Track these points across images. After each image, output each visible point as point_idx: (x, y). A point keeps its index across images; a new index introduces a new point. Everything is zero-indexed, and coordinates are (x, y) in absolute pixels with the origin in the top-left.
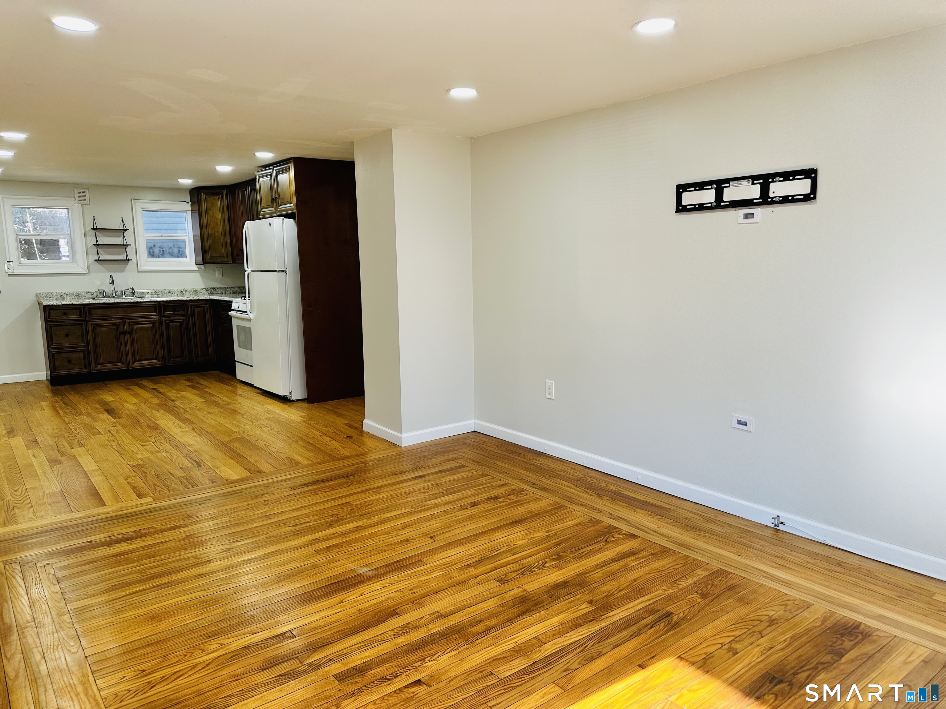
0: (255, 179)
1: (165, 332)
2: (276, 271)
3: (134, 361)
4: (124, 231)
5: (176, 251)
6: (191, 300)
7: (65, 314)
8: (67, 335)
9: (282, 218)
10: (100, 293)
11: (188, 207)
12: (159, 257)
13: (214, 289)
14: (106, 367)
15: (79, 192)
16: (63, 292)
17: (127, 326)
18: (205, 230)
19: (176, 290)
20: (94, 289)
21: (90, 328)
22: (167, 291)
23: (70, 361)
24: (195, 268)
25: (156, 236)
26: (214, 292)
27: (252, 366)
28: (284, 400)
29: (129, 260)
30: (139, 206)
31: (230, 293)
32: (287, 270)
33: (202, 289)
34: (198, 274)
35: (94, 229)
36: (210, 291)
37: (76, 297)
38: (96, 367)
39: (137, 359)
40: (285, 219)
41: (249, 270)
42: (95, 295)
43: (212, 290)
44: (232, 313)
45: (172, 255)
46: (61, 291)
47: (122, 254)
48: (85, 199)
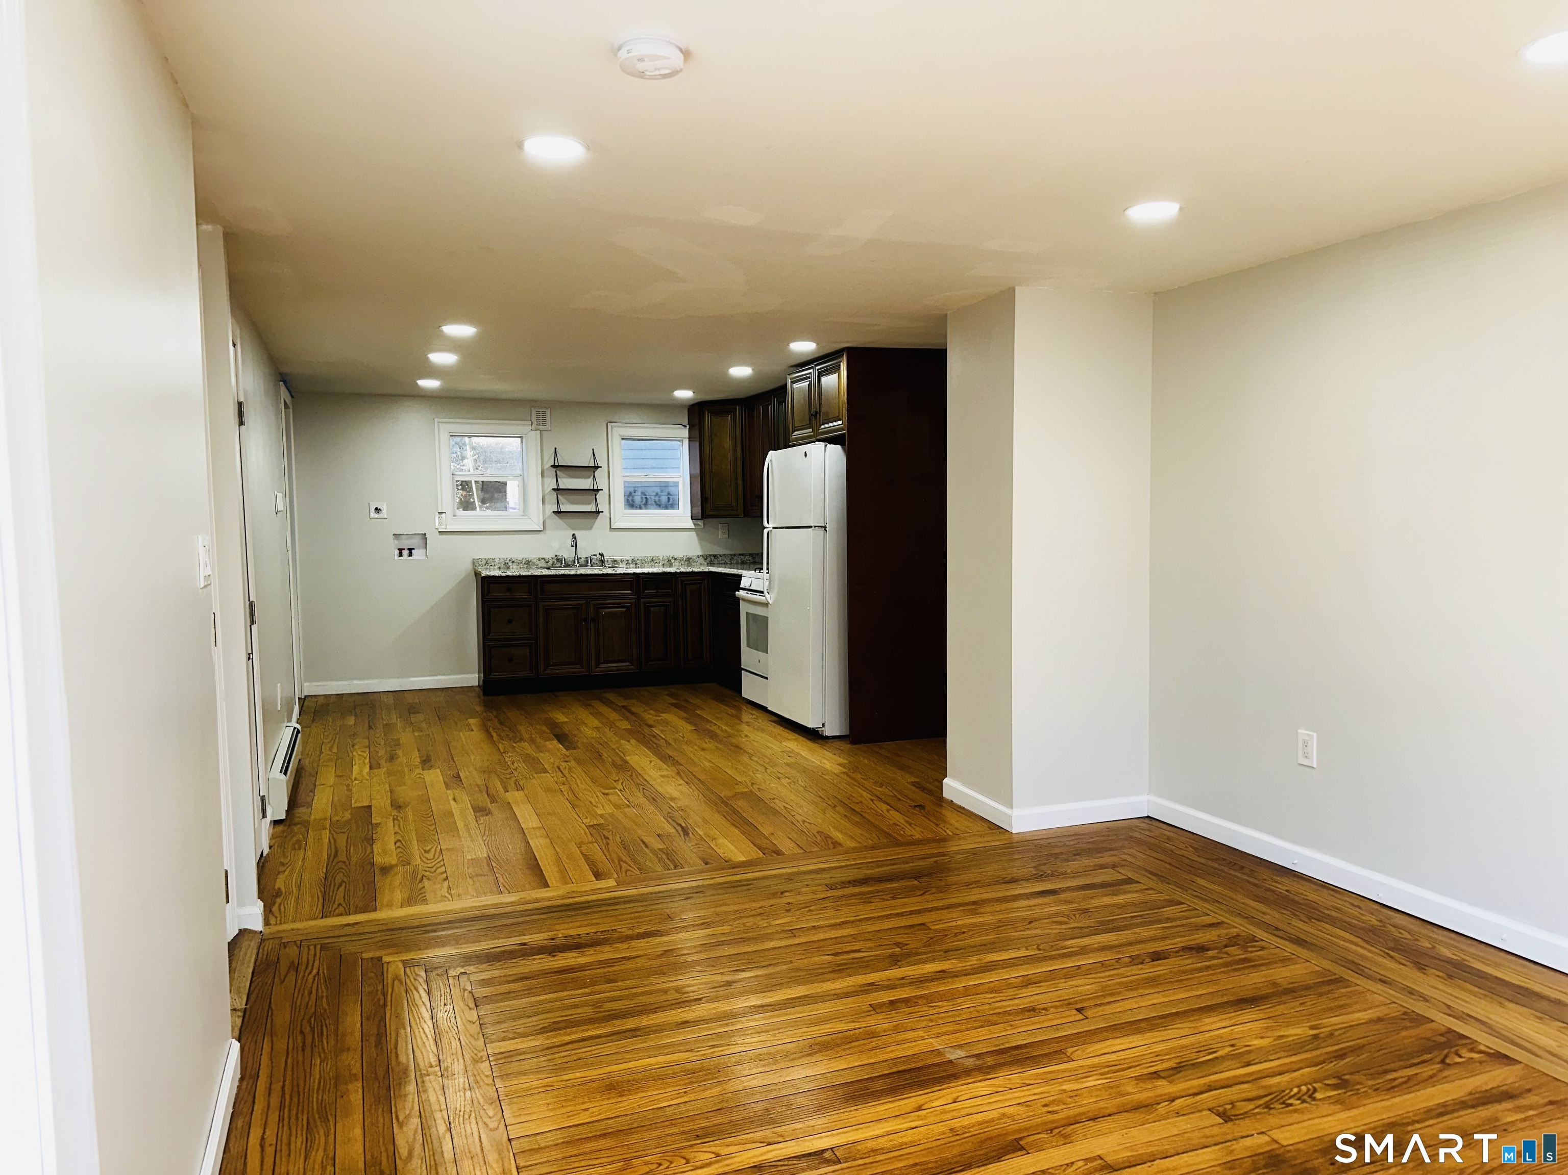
0: (785, 386)
1: (643, 621)
2: (810, 527)
3: (598, 663)
4: (593, 469)
5: (664, 499)
6: (681, 573)
7: (509, 590)
8: (510, 621)
9: (824, 443)
10: (557, 560)
11: (685, 433)
12: (640, 508)
13: (715, 556)
14: (558, 671)
15: (538, 412)
16: (509, 556)
17: (592, 609)
18: (707, 467)
19: (661, 558)
20: (549, 555)
21: (541, 612)
22: (649, 559)
23: (511, 660)
24: (690, 524)
25: (639, 477)
26: (716, 562)
27: (767, 678)
28: (813, 735)
29: (599, 512)
30: (617, 432)
31: (737, 563)
32: (827, 526)
33: (698, 557)
34: (694, 534)
35: (554, 466)
36: (709, 559)
37: (525, 566)
38: (545, 670)
39: (602, 661)
40: (829, 445)
41: (771, 525)
42: (551, 562)
43: (711, 559)
44: (741, 593)
45: (659, 505)
46: (505, 557)
47: (590, 504)
48: (544, 424)
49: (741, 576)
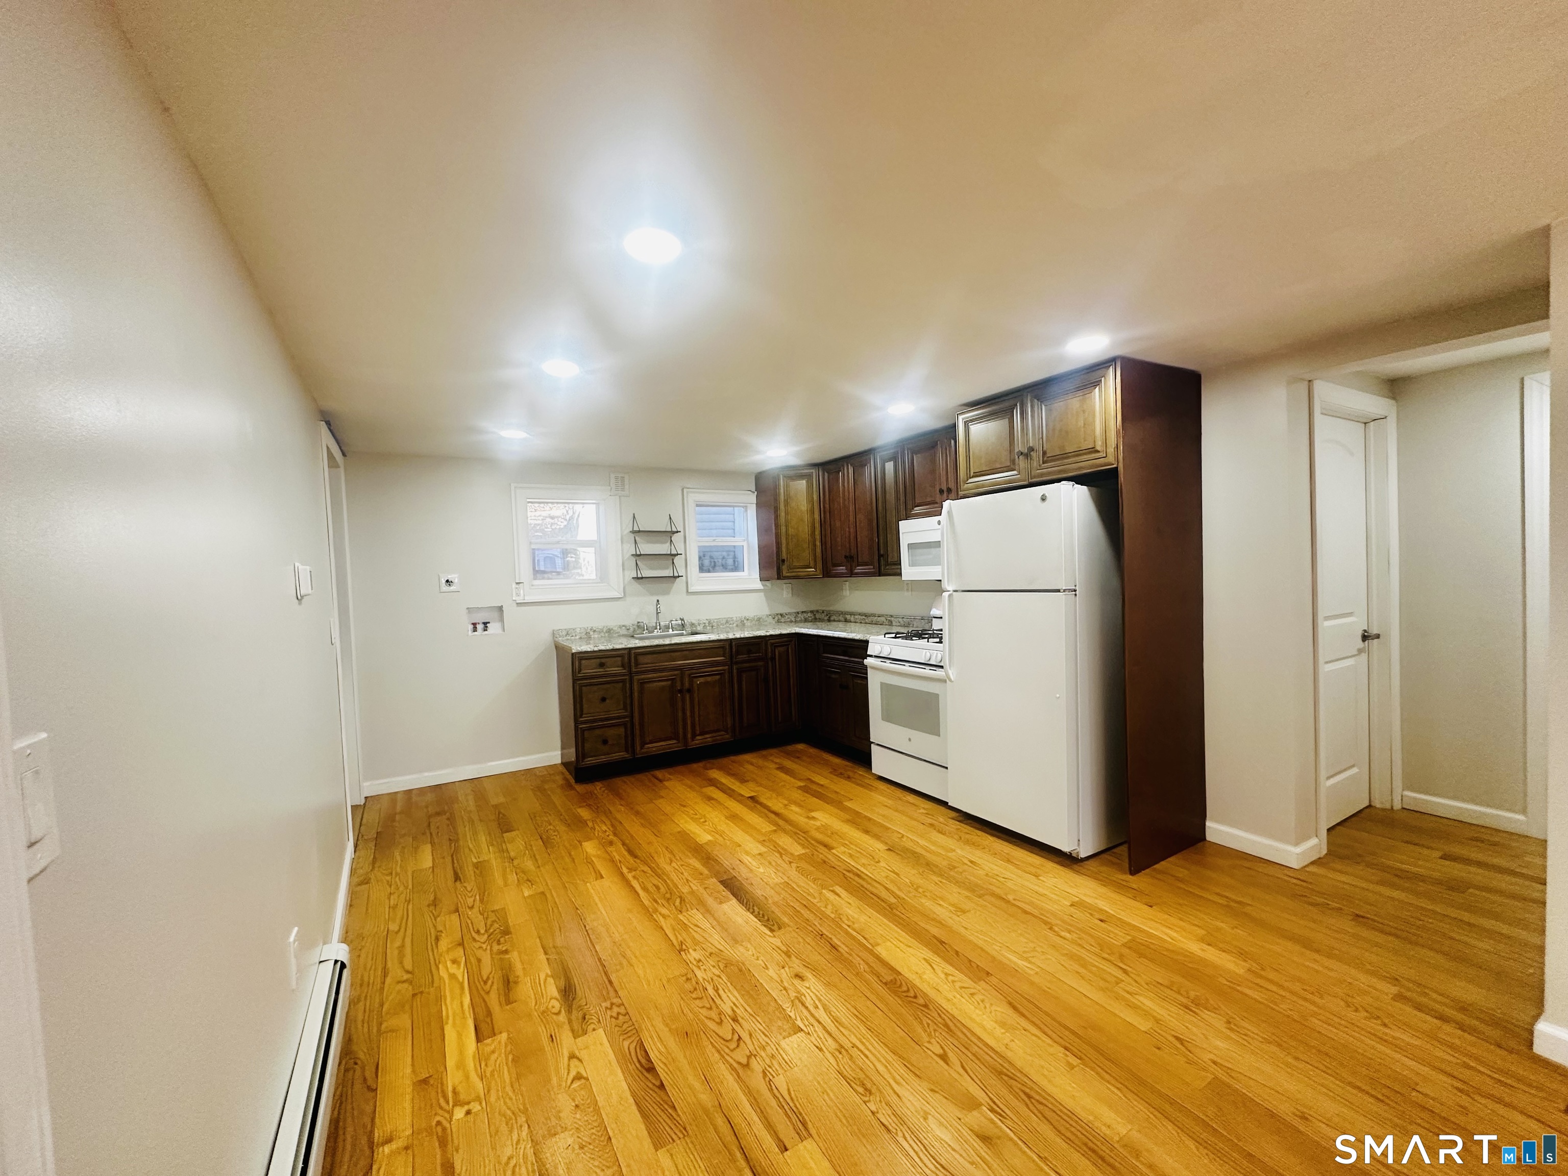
0: (954, 427)
1: (736, 686)
3: (694, 735)
4: (669, 534)
5: (730, 561)
6: (771, 636)
7: (602, 665)
8: (603, 700)
9: (1071, 483)
10: (638, 627)
11: (753, 498)
12: (709, 571)
13: (781, 615)
14: (655, 747)
15: (616, 478)
16: (590, 626)
17: (687, 679)
18: (783, 529)
19: (735, 619)
20: (630, 621)
21: (635, 684)
22: (724, 621)
23: (605, 742)
24: (758, 585)
25: (707, 542)
26: (783, 620)
29: (675, 577)
30: (693, 498)
31: (801, 621)
32: (1077, 588)
33: (768, 616)
34: (762, 594)
35: (633, 532)
36: (776, 618)
37: (607, 635)
38: (641, 748)
39: (698, 732)
40: (1076, 486)
41: (951, 588)
42: (632, 629)
43: (780, 618)
44: (868, 661)
45: (725, 568)
46: (586, 626)
47: (667, 568)
48: (623, 490)
49: (867, 642)
